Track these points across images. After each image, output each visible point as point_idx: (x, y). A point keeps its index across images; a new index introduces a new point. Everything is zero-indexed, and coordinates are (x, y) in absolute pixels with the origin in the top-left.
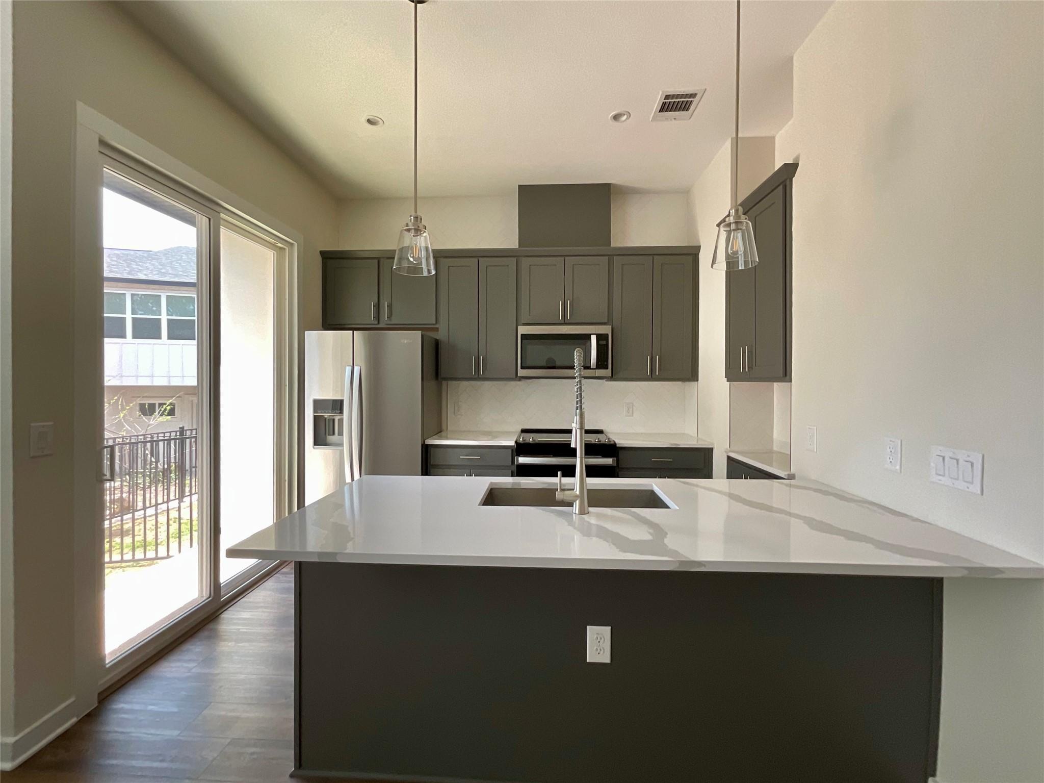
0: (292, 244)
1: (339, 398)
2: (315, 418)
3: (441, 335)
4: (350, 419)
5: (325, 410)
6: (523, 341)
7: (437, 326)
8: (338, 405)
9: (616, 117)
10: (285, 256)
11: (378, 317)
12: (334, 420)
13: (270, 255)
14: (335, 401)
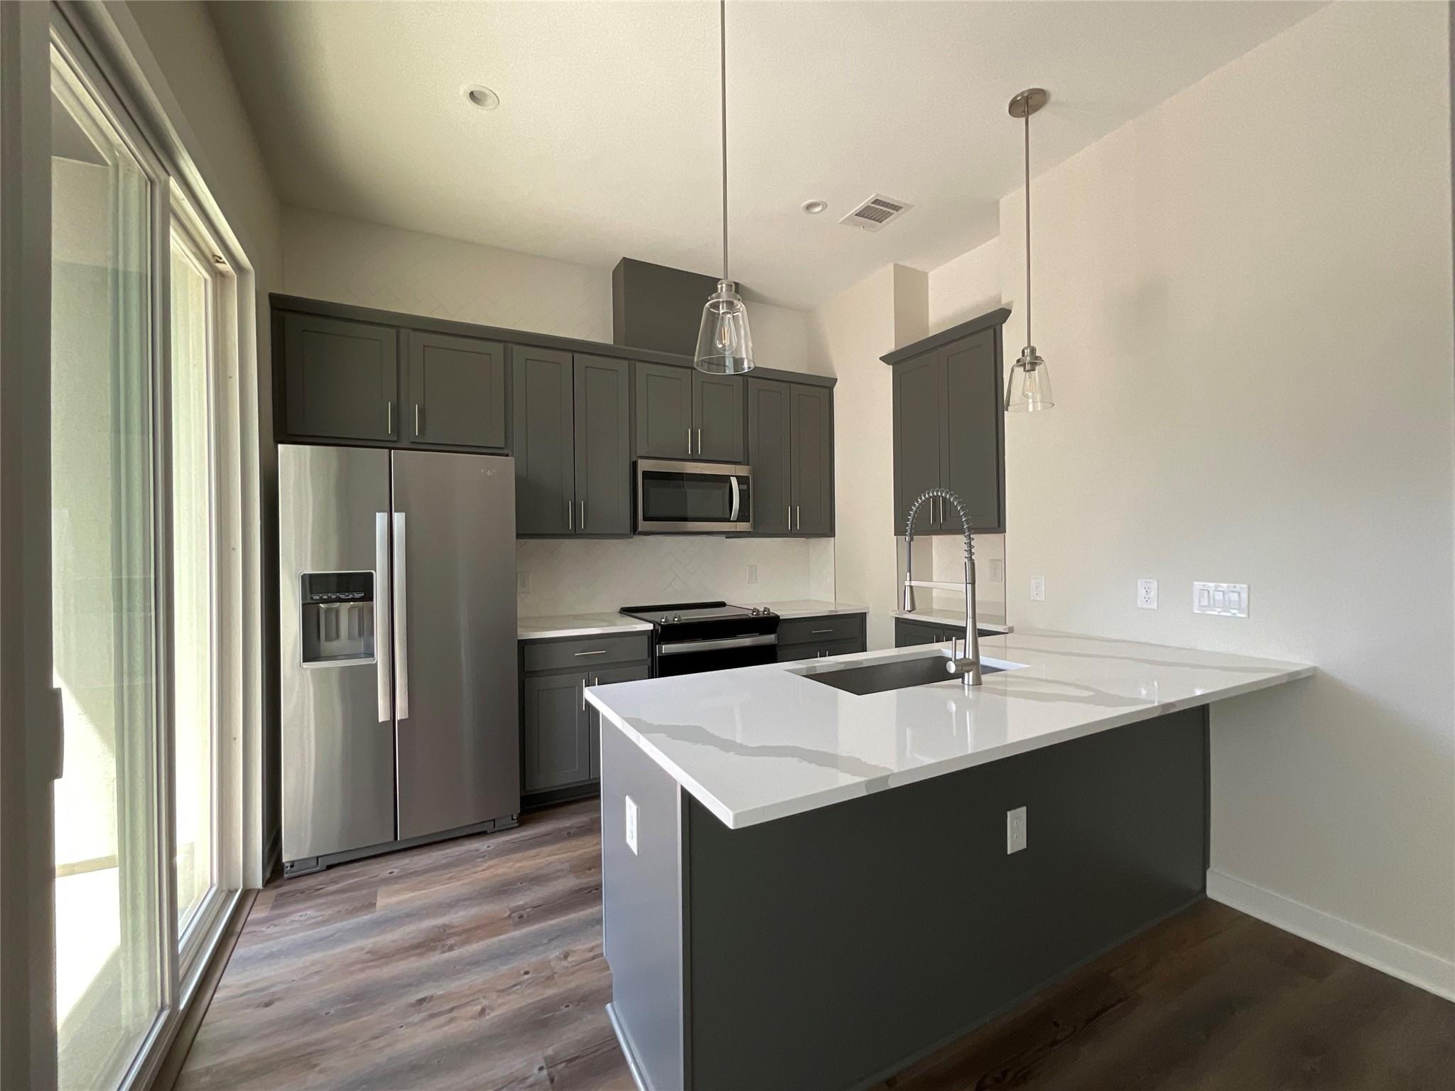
0: (246, 271)
1: (359, 570)
2: (305, 609)
6: (645, 481)
7: (506, 451)
9: (809, 207)
11: (397, 429)
12: (337, 612)
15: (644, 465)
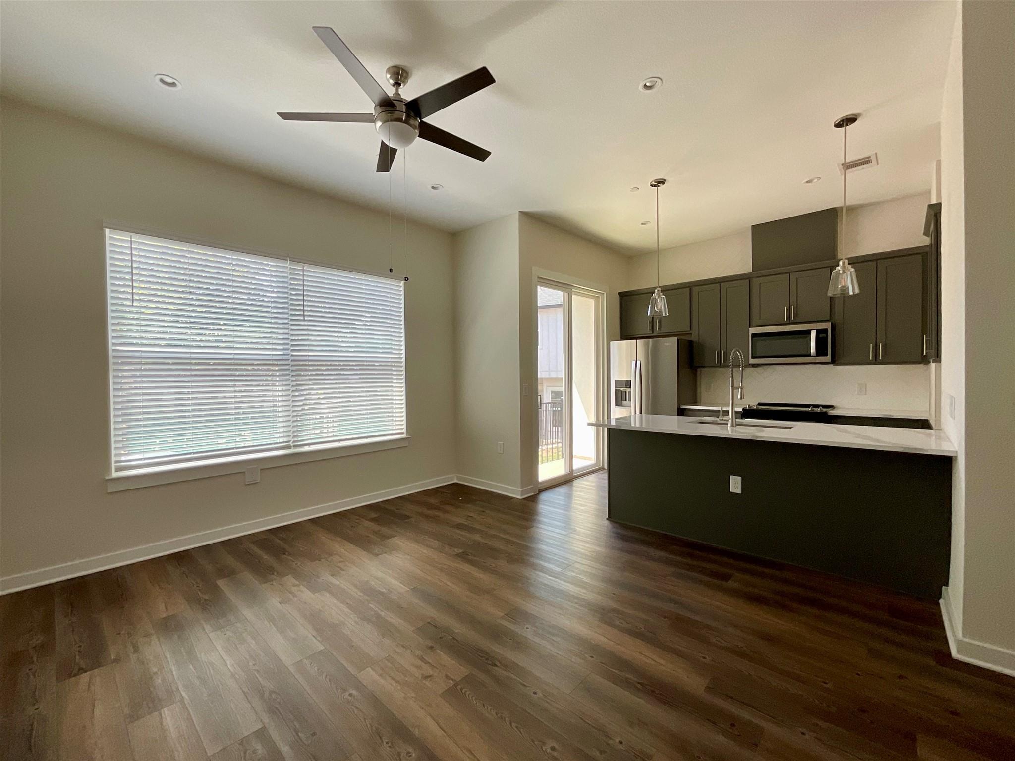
0: (603, 294)
1: (629, 379)
2: (616, 391)
3: (694, 338)
4: (635, 391)
5: (622, 386)
6: (754, 339)
7: (690, 332)
8: (628, 383)
9: (809, 182)
10: (599, 301)
11: (653, 329)
12: (626, 392)
13: (592, 302)
14: (627, 381)
15: (753, 331)
